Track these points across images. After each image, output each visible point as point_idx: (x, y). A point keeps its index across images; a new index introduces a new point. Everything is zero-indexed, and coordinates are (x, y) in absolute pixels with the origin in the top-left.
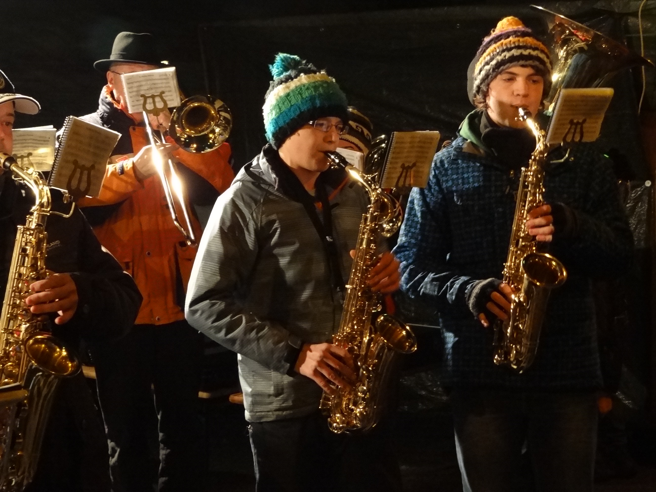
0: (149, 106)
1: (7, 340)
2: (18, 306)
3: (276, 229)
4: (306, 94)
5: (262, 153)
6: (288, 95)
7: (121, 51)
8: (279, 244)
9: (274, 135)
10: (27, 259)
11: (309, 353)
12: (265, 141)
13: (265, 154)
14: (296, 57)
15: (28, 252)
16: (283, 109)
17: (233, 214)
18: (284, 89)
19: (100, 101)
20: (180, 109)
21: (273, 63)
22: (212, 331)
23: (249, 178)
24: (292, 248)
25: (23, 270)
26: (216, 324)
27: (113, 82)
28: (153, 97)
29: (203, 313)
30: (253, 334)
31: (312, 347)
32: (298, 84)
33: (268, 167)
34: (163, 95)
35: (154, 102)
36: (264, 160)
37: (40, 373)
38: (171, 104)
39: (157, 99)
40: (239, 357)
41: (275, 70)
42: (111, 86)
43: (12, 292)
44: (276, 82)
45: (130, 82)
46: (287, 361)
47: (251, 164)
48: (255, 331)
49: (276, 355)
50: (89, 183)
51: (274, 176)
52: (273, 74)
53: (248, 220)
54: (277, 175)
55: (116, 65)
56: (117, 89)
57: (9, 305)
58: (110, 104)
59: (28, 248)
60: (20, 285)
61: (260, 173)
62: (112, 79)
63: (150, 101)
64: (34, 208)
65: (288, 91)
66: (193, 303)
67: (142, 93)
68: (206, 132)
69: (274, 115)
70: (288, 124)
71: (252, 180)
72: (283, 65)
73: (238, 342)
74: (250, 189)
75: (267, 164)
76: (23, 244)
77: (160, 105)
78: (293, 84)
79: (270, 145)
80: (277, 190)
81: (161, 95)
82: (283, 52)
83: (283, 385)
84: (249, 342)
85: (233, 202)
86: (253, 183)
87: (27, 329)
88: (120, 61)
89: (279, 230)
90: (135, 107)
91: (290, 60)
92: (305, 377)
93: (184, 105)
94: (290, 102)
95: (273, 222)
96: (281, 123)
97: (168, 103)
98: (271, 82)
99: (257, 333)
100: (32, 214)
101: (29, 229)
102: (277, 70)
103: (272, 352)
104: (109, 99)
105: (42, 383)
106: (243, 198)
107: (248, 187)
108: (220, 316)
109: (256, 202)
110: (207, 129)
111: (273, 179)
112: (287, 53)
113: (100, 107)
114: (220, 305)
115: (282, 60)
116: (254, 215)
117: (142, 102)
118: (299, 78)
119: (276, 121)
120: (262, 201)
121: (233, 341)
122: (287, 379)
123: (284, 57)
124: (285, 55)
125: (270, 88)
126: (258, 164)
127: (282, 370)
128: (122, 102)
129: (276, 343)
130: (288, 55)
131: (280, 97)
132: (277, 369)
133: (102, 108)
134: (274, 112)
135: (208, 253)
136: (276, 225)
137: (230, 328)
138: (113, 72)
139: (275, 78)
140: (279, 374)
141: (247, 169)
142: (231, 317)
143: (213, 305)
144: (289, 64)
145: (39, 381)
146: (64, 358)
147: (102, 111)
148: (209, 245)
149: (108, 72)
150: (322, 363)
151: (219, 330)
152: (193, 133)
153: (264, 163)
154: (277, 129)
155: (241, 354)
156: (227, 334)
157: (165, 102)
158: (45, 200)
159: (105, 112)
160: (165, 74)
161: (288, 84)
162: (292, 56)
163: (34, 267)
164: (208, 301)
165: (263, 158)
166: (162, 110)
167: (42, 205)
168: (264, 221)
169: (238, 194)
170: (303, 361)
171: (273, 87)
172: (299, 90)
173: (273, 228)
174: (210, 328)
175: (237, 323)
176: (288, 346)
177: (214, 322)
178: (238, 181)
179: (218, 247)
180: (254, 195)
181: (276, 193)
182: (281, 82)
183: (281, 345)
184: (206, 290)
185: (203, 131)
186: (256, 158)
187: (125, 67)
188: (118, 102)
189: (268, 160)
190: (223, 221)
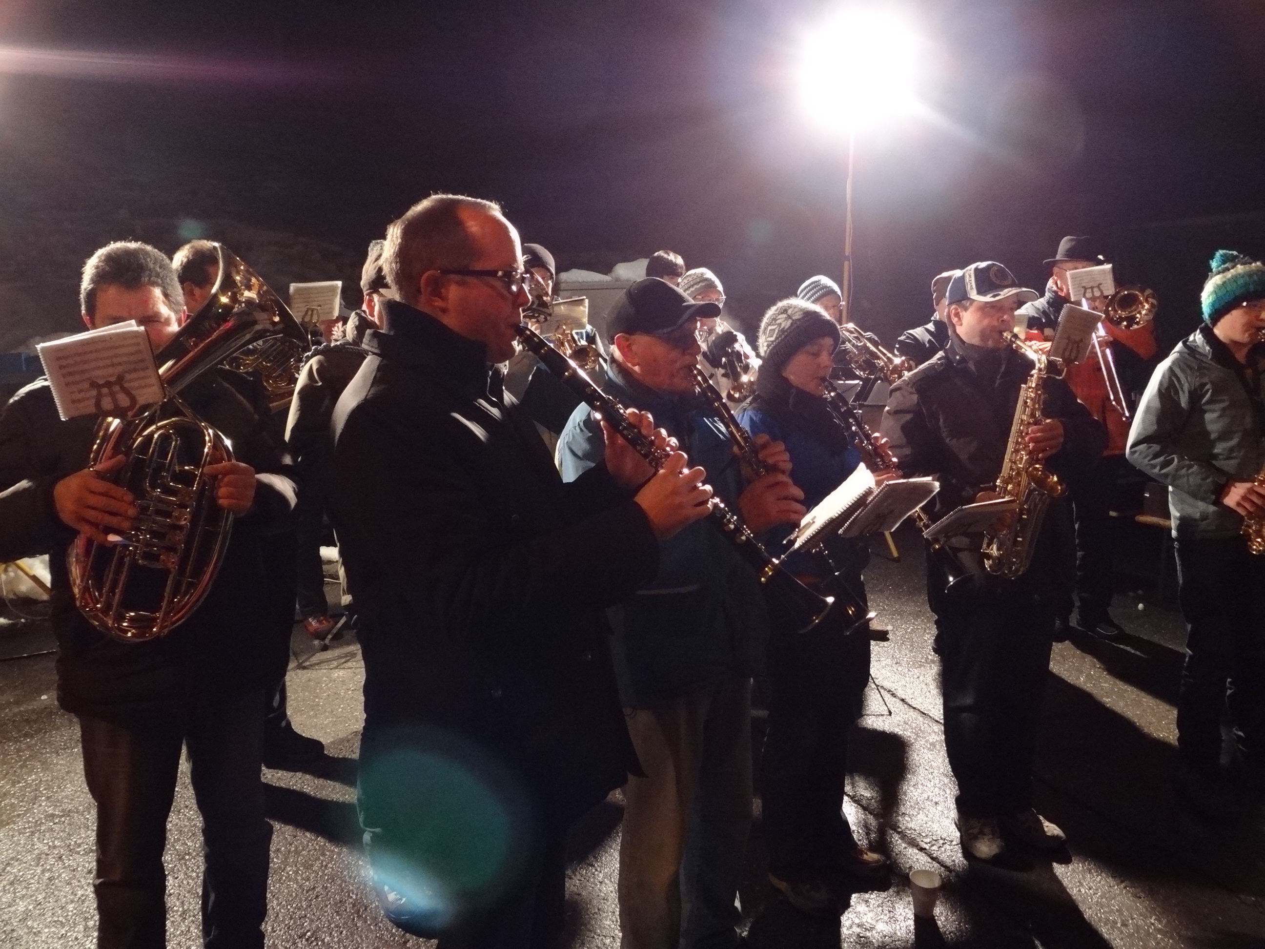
0: (1089, 295)
1: (1011, 467)
2: (1019, 444)
3: (1207, 391)
4: (1241, 282)
5: (1198, 331)
6: (1224, 283)
7: (1067, 252)
8: (1209, 402)
9: (1210, 316)
10: (1027, 409)
11: (1233, 489)
12: (1202, 320)
13: (1201, 332)
14: (1235, 253)
15: (1028, 404)
16: (1220, 294)
17: (1170, 379)
18: (1222, 278)
19: (1047, 289)
20: (1114, 296)
21: (1212, 258)
22: (1149, 467)
23: (1186, 350)
24: (1222, 405)
25: (1025, 418)
26: (1152, 462)
27: (1058, 275)
28: (1092, 288)
29: (1140, 454)
30: (1184, 471)
31: (1237, 484)
32: (1235, 273)
33: (1203, 341)
34: (1100, 286)
35: (1093, 292)
36: (1200, 336)
37: (1037, 493)
38: (1106, 293)
39: (1095, 290)
40: (1170, 488)
41: (1214, 264)
42: (1056, 278)
43: (1016, 432)
44: (1214, 273)
45: (1074, 277)
46: (1213, 493)
47: (1188, 339)
48: (1185, 469)
49: (1203, 488)
50: (1078, 352)
51: (1208, 348)
52: (1212, 267)
53: (1182, 382)
54: (1211, 348)
55: (1062, 263)
56: (1061, 280)
57: (1014, 442)
58: (1055, 292)
59: (1028, 401)
60: (1021, 428)
61: (1195, 346)
62: (1057, 273)
63: (1089, 291)
64: (1034, 372)
65: (1224, 280)
66: (1132, 446)
67: (1084, 285)
68: (1134, 313)
69: (1211, 299)
70: (1223, 306)
71: (1189, 352)
72: (1222, 260)
73: (1170, 477)
74: (1187, 359)
75: (1203, 339)
76: (1025, 398)
77: (1097, 293)
78: (1229, 275)
79: (1206, 324)
80: (1211, 359)
81: (1098, 287)
82: (1223, 249)
83: (1208, 513)
84: (1181, 477)
85: (1171, 369)
86: (1189, 354)
87: (1026, 460)
88: (1063, 260)
89: (1211, 391)
90: (1078, 296)
91: (1228, 255)
92: (1229, 508)
93: (1117, 293)
94: (1226, 288)
95: (1205, 384)
96: (1217, 306)
97: (1104, 292)
98: (1210, 274)
99: (1188, 470)
100: (1032, 376)
101: (1030, 388)
102: (1216, 264)
103: (1200, 486)
104: (1055, 288)
105: (1037, 500)
106: (1179, 365)
107: (1184, 357)
108: (1156, 456)
109: (1191, 368)
110: (1136, 310)
111: (1207, 351)
112: (1226, 249)
113: (1046, 294)
114: (1156, 448)
115: (1221, 256)
116: (1189, 378)
117: (1083, 292)
118: (1235, 269)
119: (1213, 304)
120: (1196, 368)
121: (1166, 476)
122: (1212, 508)
123: (1224, 253)
124: (1224, 251)
125: (1209, 277)
126: (1195, 340)
127: (1208, 500)
128: (1065, 290)
129: (1203, 479)
130: (1228, 251)
131: (1218, 285)
132: (1203, 499)
133: (1048, 295)
134: (1211, 297)
135: (1148, 409)
136: (1208, 387)
137: (1165, 465)
138: (1059, 268)
139: (1214, 270)
140: (1205, 504)
141: (1184, 343)
142: (1165, 458)
143: (1150, 447)
144: (1227, 258)
145: (1035, 499)
146: (1055, 482)
147: (1048, 298)
148: (1149, 402)
149: (1054, 268)
150: (1244, 498)
151: (1154, 467)
152: (1124, 314)
153: (1200, 338)
154: (1214, 310)
155: (1172, 486)
156: (1160, 471)
157: (1102, 292)
158: (1043, 366)
159: (1050, 298)
160: (1103, 270)
161: (1225, 274)
162: (1231, 252)
163: (1032, 415)
164: (1145, 445)
165: (1199, 334)
166: (1099, 298)
167: (1040, 370)
168: (1197, 384)
169: (1174, 363)
170: (1227, 494)
171: (1212, 277)
172: (1235, 279)
173: (1205, 390)
174: (1147, 465)
175: (1170, 463)
176: (1213, 482)
177: (1149, 461)
178: (1175, 352)
179: (1157, 404)
180: (1189, 363)
181: (1210, 362)
182: (1219, 273)
183: (1209, 480)
184: (1144, 436)
185: (1132, 312)
186: (1192, 335)
187: (1069, 265)
188: (1062, 290)
189: (1203, 336)
190: (1161, 384)
